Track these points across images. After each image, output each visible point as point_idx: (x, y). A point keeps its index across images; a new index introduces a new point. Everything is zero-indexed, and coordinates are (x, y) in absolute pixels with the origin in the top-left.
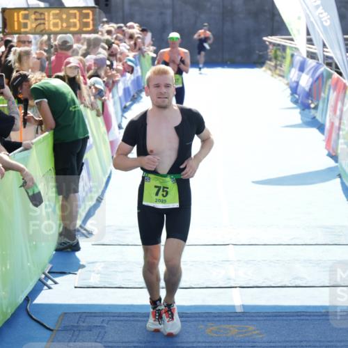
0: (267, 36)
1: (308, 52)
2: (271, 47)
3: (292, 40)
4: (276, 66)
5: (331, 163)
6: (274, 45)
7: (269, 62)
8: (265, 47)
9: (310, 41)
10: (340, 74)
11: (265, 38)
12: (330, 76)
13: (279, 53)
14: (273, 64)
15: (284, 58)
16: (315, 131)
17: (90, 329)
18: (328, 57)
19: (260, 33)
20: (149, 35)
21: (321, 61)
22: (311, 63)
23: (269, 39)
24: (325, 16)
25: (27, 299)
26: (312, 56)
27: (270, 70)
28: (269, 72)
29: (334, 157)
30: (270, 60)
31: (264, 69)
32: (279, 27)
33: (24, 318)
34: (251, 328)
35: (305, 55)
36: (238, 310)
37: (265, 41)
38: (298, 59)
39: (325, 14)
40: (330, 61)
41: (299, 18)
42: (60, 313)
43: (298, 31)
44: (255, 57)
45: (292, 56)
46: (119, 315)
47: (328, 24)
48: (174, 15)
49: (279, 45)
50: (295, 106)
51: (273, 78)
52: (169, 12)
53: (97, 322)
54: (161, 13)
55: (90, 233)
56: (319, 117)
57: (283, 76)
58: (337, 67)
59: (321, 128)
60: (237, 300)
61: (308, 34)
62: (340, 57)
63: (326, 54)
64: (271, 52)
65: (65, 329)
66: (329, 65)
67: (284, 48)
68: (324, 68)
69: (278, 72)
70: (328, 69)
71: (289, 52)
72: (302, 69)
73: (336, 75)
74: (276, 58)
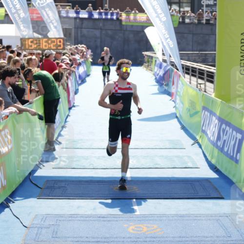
0: (144, 52)
1: (163, 59)
2: (146, 57)
3: (155, 54)
4: (148, 66)
6: (147, 56)
7: (145, 64)
8: (143, 57)
9: (163, 54)
10: (178, 70)
11: (143, 53)
12: (172, 70)
13: (150, 60)
14: (147, 64)
15: (152, 62)
17: (59, 188)
18: (172, 62)
19: (141, 50)
20: (90, 51)
21: (169, 63)
22: (164, 64)
24: (171, 43)
25: (30, 174)
26: (165, 61)
27: (145, 67)
28: (145, 68)
30: (146, 63)
31: (143, 67)
32: (150, 48)
33: (28, 182)
34: (135, 187)
35: (161, 61)
37: (143, 54)
38: (158, 62)
39: (171, 42)
40: (173, 64)
41: (159, 44)
42: (45, 180)
43: (158, 50)
44: (139, 61)
45: (156, 61)
46: (73, 181)
47: (172, 46)
48: (101, 42)
49: (150, 56)
50: (157, 84)
51: (146, 71)
52: (99, 40)
53: (63, 184)
54: (95, 41)
55: (60, 143)
57: (152, 71)
58: (176, 66)
59: (170, 94)
61: (163, 51)
62: (177, 62)
63: (171, 60)
64: (146, 59)
65: (48, 188)
66: (172, 65)
67: (152, 57)
68: (170, 67)
69: (149, 68)
70: (172, 67)
71: (154, 60)
72: (160, 67)
73: (176, 70)
74: (148, 62)
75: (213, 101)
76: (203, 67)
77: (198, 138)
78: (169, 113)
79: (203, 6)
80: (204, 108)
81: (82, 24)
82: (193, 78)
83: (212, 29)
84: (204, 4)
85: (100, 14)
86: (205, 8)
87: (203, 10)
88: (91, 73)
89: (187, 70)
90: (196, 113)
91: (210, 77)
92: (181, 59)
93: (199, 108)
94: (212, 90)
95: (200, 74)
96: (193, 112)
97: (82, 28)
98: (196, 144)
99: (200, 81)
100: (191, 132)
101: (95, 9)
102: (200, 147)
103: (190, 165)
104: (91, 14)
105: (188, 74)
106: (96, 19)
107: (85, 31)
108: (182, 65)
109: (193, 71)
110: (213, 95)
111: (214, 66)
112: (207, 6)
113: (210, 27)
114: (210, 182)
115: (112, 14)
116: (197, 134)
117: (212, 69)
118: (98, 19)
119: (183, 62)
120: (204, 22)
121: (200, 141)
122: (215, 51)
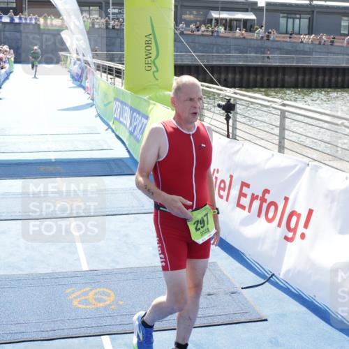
1: (77, 58)
2: (62, 56)
5: (91, 101)
7: (61, 62)
12: (86, 67)
13: (65, 59)
14: (63, 63)
15: (67, 61)
16: (81, 89)
21: (82, 61)
22: (78, 62)
23: (61, 53)
26: (79, 60)
29: (93, 100)
36: (54, 161)
38: (73, 61)
40: (86, 62)
45: (71, 60)
49: (65, 56)
50: (72, 79)
56: (83, 84)
58: (89, 64)
59: (84, 88)
60: (52, 156)
63: (84, 59)
64: (62, 58)
67: (67, 57)
68: (84, 64)
70: (86, 65)
71: (69, 59)
72: (75, 64)
73: (88, 67)
74: (64, 61)
75: (123, 93)
76: (112, 64)
77: (111, 124)
78: (85, 104)
79: (109, 14)
80: (116, 99)
81: (5, 27)
82: (103, 74)
83: (117, 34)
84: (111, 12)
85: (20, 18)
86: (111, 16)
87: (109, 18)
88: (14, 70)
89: (98, 67)
90: (109, 103)
91: (119, 73)
92: (93, 58)
93: (111, 99)
94: (121, 84)
95: (110, 71)
96: (106, 102)
97: (4, 31)
98: (110, 130)
99: (110, 76)
100: (105, 119)
101: (16, 14)
102: (113, 131)
103: (105, 147)
104: (12, 19)
105: (99, 70)
106: (16, 23)
107: (7, 34)
108: (94, 63)
109: (109, 70)
110: (123, 88)
111: (123, 64)
112: (113, 14)
113: (116, 32)
114: (123, 161)
115: (31, 19)
116: (110, 121)
117: (120, 67)
118: (19, 24)
119: (95, 61)
120: (111, 27)
121: (113, 127)
122: (123, 51)
